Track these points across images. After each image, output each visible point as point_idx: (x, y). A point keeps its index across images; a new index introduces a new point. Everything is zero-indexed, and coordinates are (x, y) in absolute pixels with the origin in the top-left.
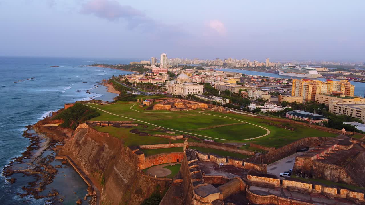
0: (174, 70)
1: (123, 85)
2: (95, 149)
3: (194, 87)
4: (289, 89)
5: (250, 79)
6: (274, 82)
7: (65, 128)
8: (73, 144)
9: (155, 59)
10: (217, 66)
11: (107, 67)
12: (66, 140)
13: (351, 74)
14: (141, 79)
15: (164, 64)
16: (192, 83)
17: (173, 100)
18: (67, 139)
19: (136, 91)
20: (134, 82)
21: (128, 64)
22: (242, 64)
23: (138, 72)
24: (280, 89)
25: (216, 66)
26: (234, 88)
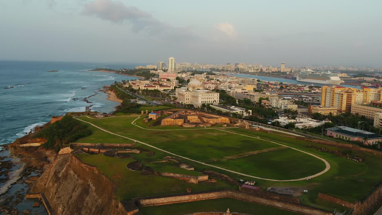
0: (184, 75)
1: (125, 92)
2: (78, 190)
3: (209, 95)
4: (314, 97)
5: (267, 86)
6: (294, 89)
7: (48, 149)
8: (50, 177)
9: (163, 64)
10: (229, 71)
11: (111, 72)
12: (46, 166)
13: (375, 80)
14: (147, 85)
15: (172, 69)
16: (205, 90)
17: (186, 112)
18: (48, 166)
19: (141, 99)
20: (138, 89)
21: (133, 69)
22: (255, 70)
23: (144, 78)
24: (304, 98)
25: (227, 71)
26: (254, 96)
